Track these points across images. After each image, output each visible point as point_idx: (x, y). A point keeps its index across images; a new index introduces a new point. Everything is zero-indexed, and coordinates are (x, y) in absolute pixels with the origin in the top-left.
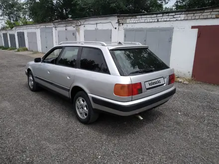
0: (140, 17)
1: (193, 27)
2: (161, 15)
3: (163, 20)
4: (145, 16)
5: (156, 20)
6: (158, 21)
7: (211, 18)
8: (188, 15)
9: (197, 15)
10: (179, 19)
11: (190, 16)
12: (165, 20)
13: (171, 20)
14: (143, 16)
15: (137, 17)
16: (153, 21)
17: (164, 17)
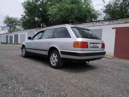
0: (84, 24)
1: (113, 28)
2: (96, 22)
3: (96, 25)
4: (87, 23)
5: (93, 25)
6: (94, 26)
7: (122, 23)
8: (110, 22)
9: (115, 22)
10: (105, 24)
11: (111, 22)
12: (98, 25)
13: (101, 25)
14: (85, 24)
15: (83, 24)
16: (91, 26)
17: (97, 24)
